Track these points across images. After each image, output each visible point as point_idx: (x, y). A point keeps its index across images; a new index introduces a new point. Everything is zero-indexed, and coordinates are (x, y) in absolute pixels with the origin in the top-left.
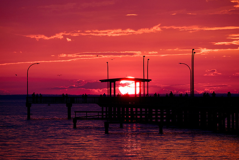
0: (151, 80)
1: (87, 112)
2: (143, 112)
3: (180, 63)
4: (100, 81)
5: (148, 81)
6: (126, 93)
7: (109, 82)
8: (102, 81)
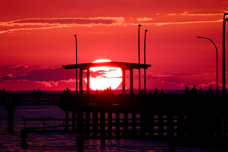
0: (150, 66)
1: (44, 120)
2: (138, 119)
3: (200, 37)
4: (63, 66)
5: (145, 66)
6: (108, 89)
7: (78, 69)
8: (67, 67)
